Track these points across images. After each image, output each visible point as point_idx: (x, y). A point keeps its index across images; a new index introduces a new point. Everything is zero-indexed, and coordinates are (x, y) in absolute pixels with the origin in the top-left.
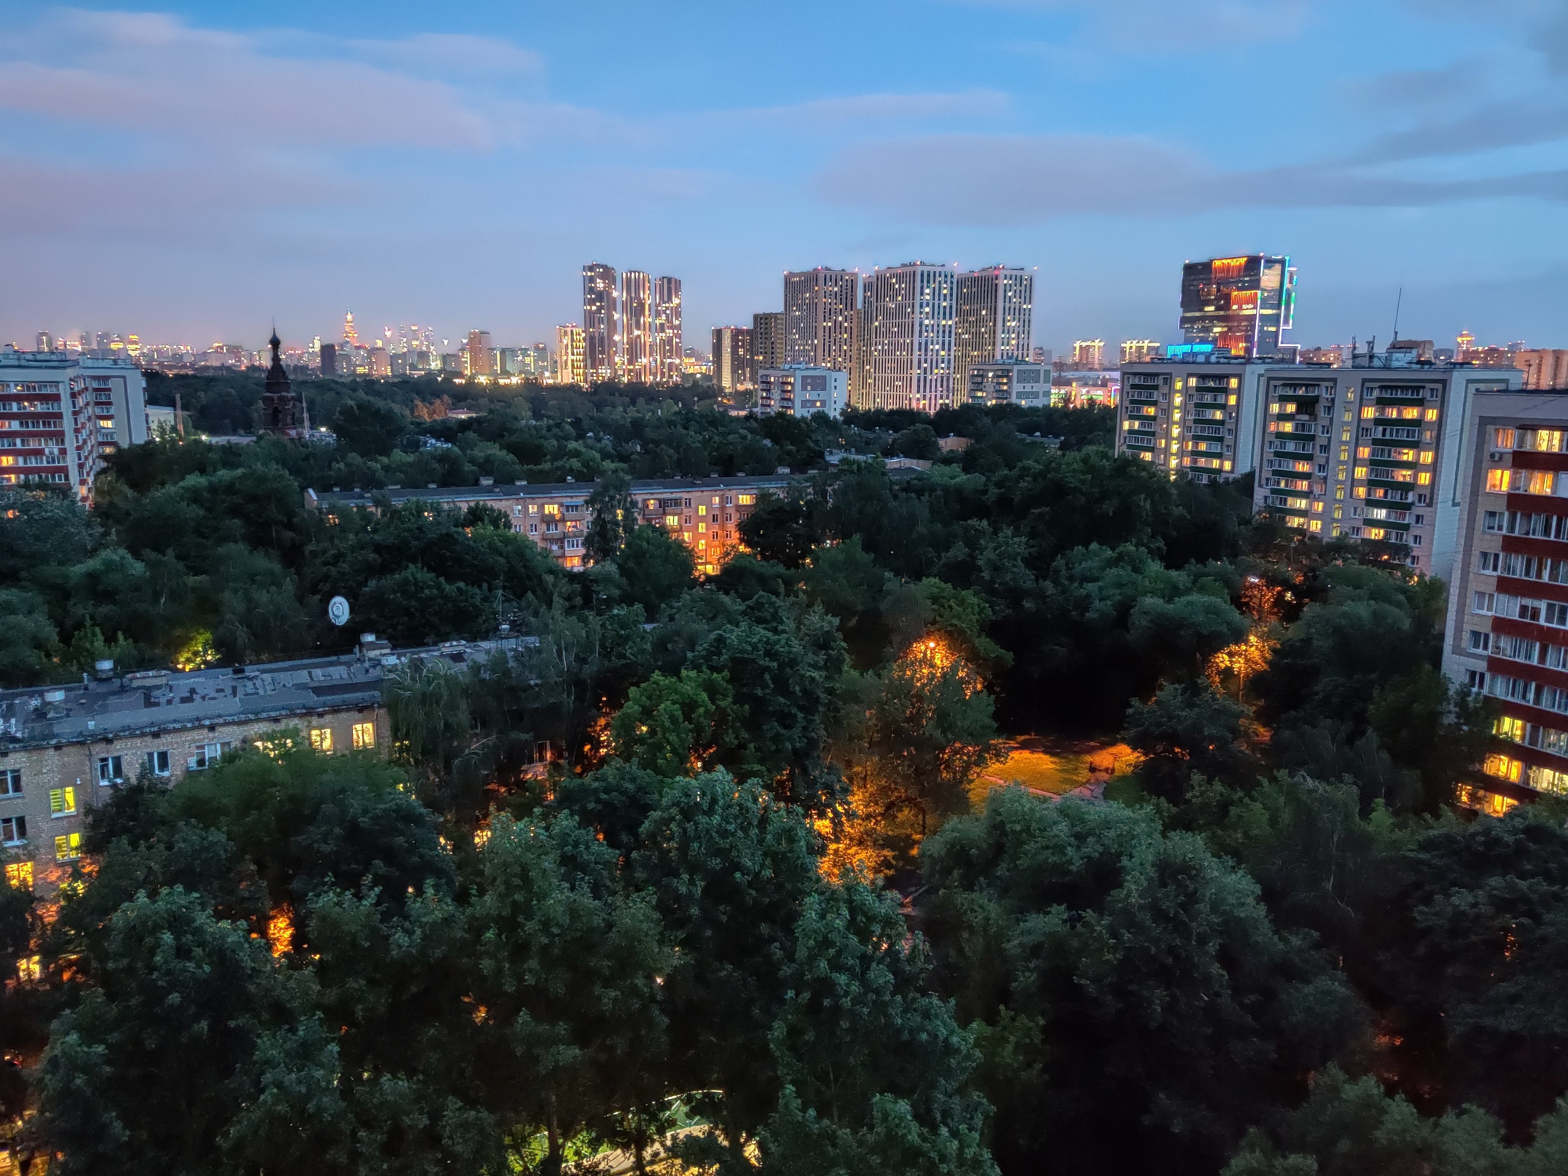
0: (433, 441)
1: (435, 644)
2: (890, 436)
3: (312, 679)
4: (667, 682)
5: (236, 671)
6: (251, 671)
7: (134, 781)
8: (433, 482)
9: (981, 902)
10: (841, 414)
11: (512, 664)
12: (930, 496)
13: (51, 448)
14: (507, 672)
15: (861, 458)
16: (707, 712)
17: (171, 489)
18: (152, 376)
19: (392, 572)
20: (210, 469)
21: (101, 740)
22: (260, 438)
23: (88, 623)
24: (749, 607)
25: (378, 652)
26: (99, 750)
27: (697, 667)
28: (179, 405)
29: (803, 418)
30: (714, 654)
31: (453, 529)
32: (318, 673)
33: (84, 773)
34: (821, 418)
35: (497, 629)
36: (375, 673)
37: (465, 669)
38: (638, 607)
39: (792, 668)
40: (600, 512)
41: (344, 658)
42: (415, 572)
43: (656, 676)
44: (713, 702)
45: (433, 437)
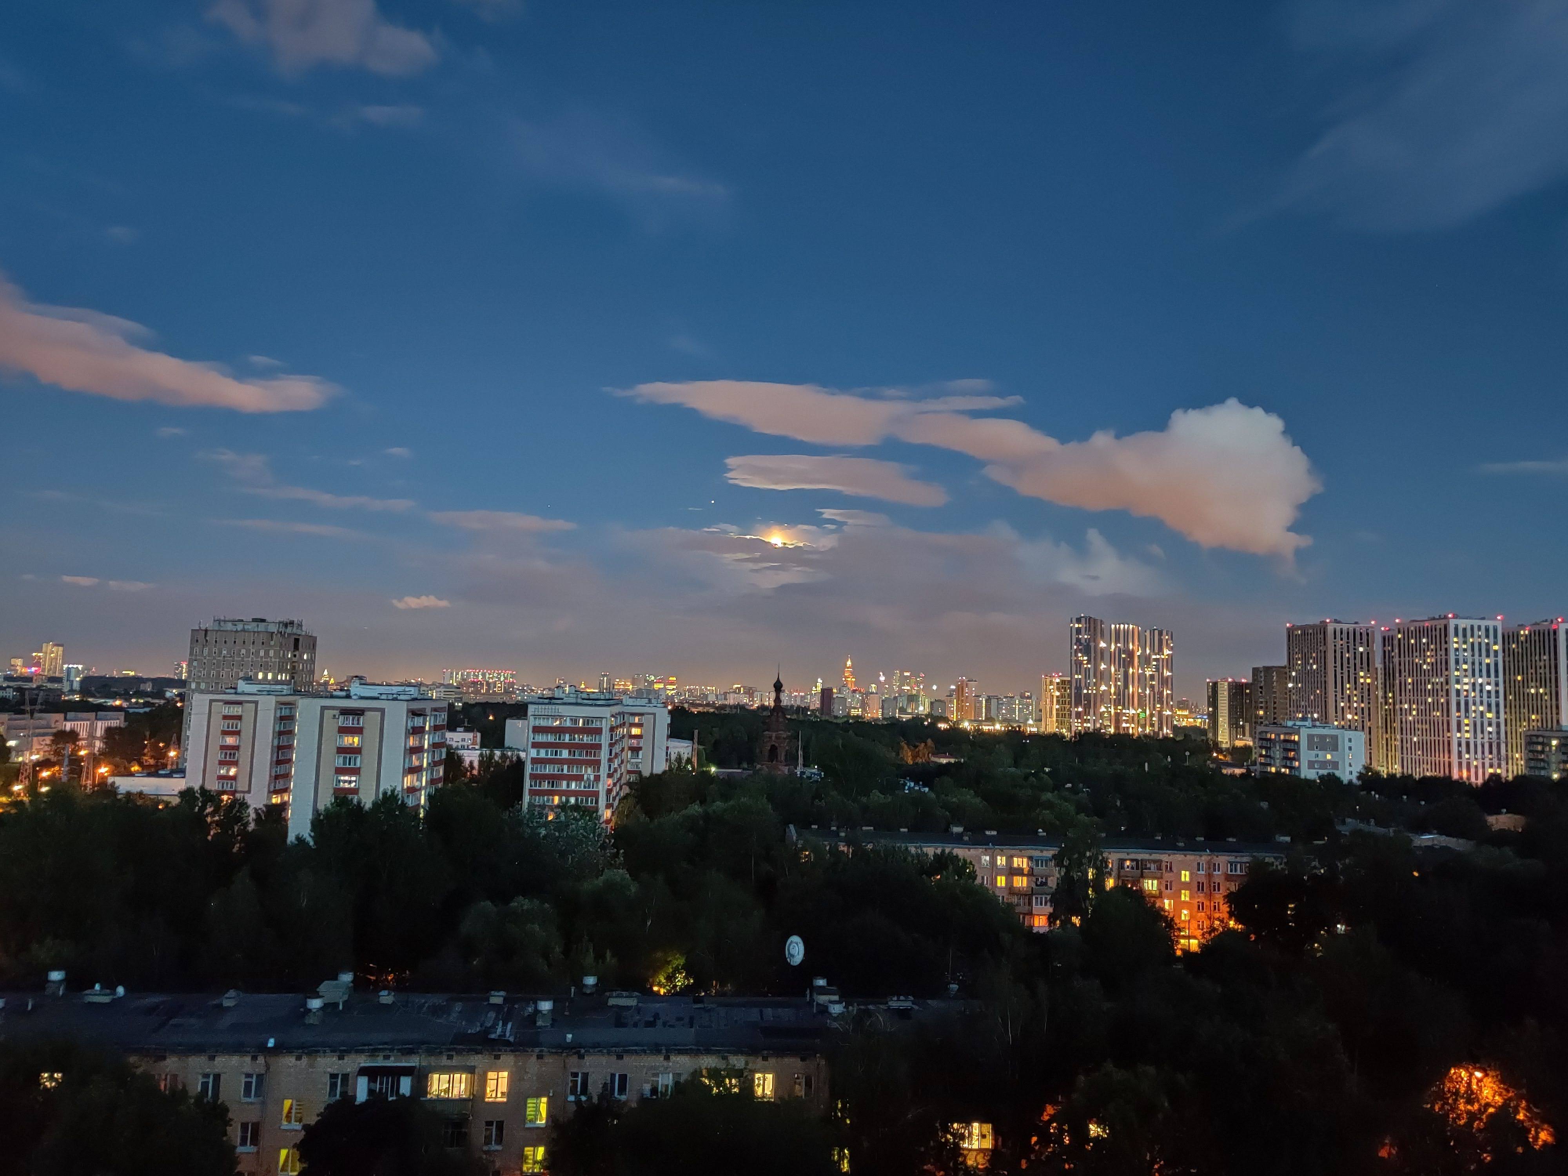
0: (912, 784)
1: (884, 996)
2: (1422, 808)
3: (762, 1018)
5: (696, 1001)
6: (709, 1001)
7: (594, 1100)
8: (905, 826)
11: (957, 1027)
13: (589, 773)
14: (950, 1036)
15: (1381, 830)
18: (676, 712)
21: (575, 1053)
22: (757, 771)
25: (826, 998)
26: (573, 1064)
28: (696, 739)
29: (1311, 780)
32: (769, 1012)
33: (558, 1085)
35: (945, 988)
36: (820, 1020)
37: (910, 1029)
40: (1068, 869)
41: (794, 1000)
42: (873, 917)
45: (911, 780)
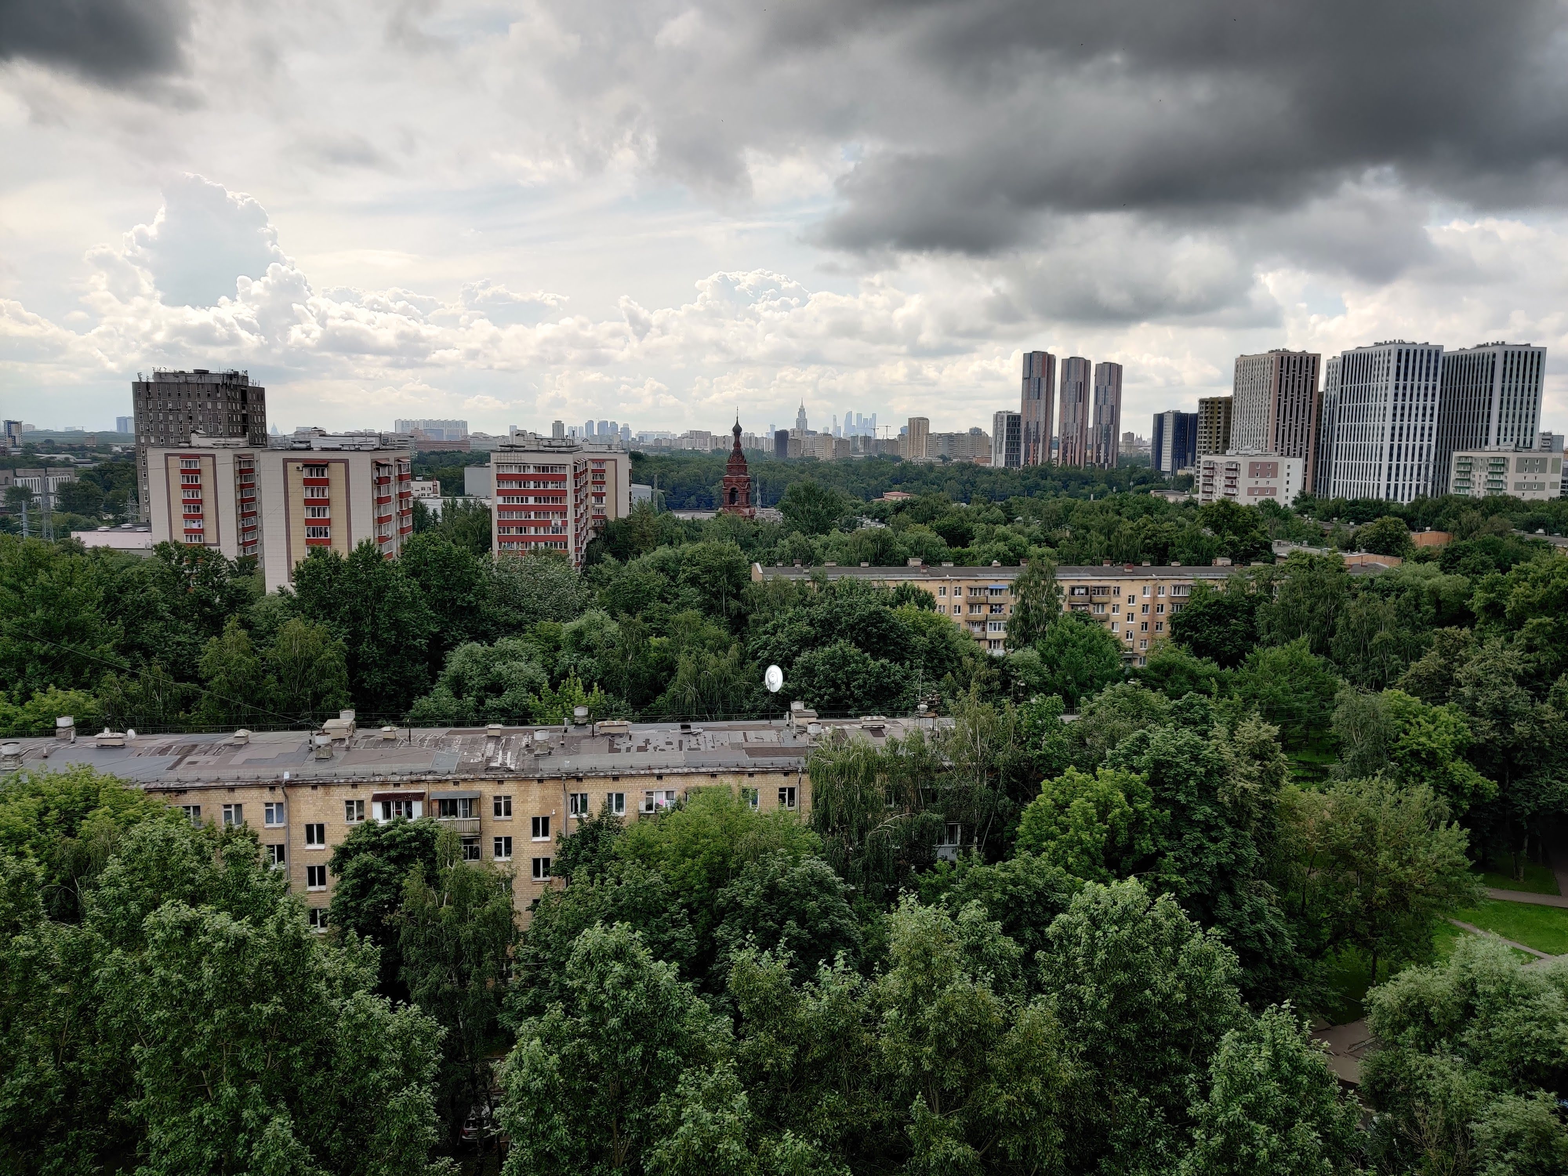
0: (869, 521)
1: (857, 716)
2: (1350, 529)
3: (746, 740)
4: (1082, 778)
5: (683, 727)
6: (695, 727)
7: (596, 818)
8: (866, 561)
9: (1442, 1068)
10: (1294, 503)
11: (927, 743)
12: (1397, 597)
13: (556, 520)
14: (922, 752)
15: (1314, 551)
16: (1122, 814)
17: (645, 558)
18: (636, 457)
19: (824, 644)
20: (676, 542)
21: (573, 777)
22: (719, 515)
23: (573, 674)
24: (1176, 706)
25: (805, 720)
26: (573, 787)
27: (1116, 766)
28: (656, 485)
29: (1249, 506)
30: (1135, 753)
31: (882, 607)
32: (751, 735)
33: (559, 805)
34: (1271, 507)
35: (915, 708)
36: (803, 740)
37: (884, 745)
38: (1056, 697)
39: (1221, 776)
40: (1023, 597)
41: (775, 722)
42: (842, 646)
43: (1071, 770)
44: (1130, 804)
45: (869, 518)
